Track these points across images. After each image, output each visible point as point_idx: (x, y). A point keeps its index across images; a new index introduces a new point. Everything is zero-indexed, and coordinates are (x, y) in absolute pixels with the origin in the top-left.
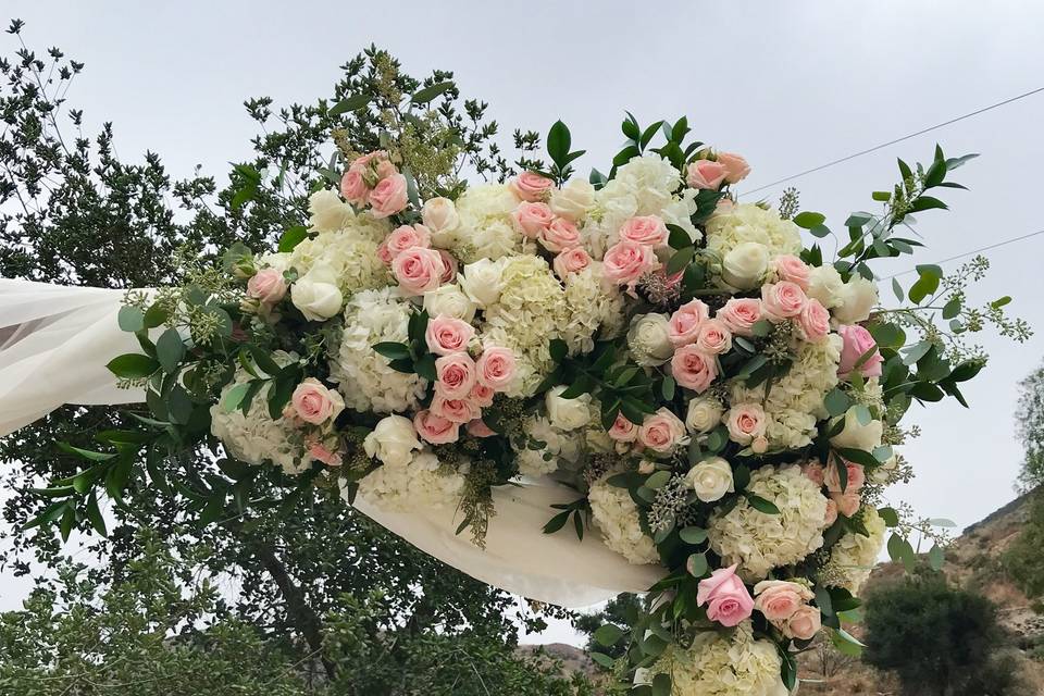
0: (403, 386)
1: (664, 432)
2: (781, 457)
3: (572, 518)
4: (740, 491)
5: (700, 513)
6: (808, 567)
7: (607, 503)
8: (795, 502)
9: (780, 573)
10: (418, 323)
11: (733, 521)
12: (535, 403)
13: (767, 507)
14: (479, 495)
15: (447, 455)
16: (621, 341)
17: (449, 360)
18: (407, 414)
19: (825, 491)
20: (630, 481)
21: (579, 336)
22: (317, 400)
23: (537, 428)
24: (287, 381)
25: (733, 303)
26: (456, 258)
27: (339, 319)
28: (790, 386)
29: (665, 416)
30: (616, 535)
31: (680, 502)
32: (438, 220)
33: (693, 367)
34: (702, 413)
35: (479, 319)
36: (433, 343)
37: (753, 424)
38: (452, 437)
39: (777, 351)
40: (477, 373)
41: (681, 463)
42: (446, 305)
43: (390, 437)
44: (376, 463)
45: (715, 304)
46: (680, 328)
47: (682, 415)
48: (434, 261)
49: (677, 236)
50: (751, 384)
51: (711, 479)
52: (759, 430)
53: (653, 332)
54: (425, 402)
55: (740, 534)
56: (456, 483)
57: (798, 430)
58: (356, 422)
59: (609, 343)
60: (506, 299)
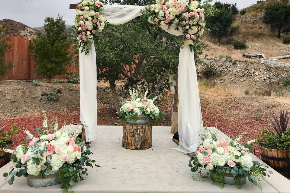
0: (163, 19)
1: (184, 23)
2: (193, 25)
3: (177, 29)
4: (190, 28)
5: (187, 30)
6: (196, 34)
7: (180, 28)
8: (194, 29)
9: (193, 35)
10: (165, 14)
11: (189, 30)
12: (174, 20)
13: (192, 29)
14: (170, 26)
15: (167, 24)
16: (181, 15)
17: (167, 17)
18: (164, 20)
19: (197, 28)
20: (181, 26)
21: (178, 14)
22: (156, 20)
23: (174, 22)
24: (154, 18)
25: (191, 13)
26: (168, 8)
27: (158, 13)
28: (194, 20)
29: (184, 22)
30: (180, 30)
31: (185, 29)
32: (167, 4)
33: (187, 18)
34: (187, 22)
35: (170, 13)
36: (166, 16)
37: (191, 23)
38: (167, 22)
39: (193, 18)
40: (169, 18)
41: (185, 26)
42: (167, 12)
43: (162, 22)
44: (161, 24)
45: (189, 13)
46: (186, 15)
47: (186, 22)
48: (166, 8)
49: (187, 6)
50: (191, 20)
51: (188, 27)
52: (192, 23)
53: (184, 14)
54: (165, 20)
55: (190, 32)
56: (167, 26)
57: (195, 23)
58: (160, 21)
59: (180, 15)
60: (172, 11)
